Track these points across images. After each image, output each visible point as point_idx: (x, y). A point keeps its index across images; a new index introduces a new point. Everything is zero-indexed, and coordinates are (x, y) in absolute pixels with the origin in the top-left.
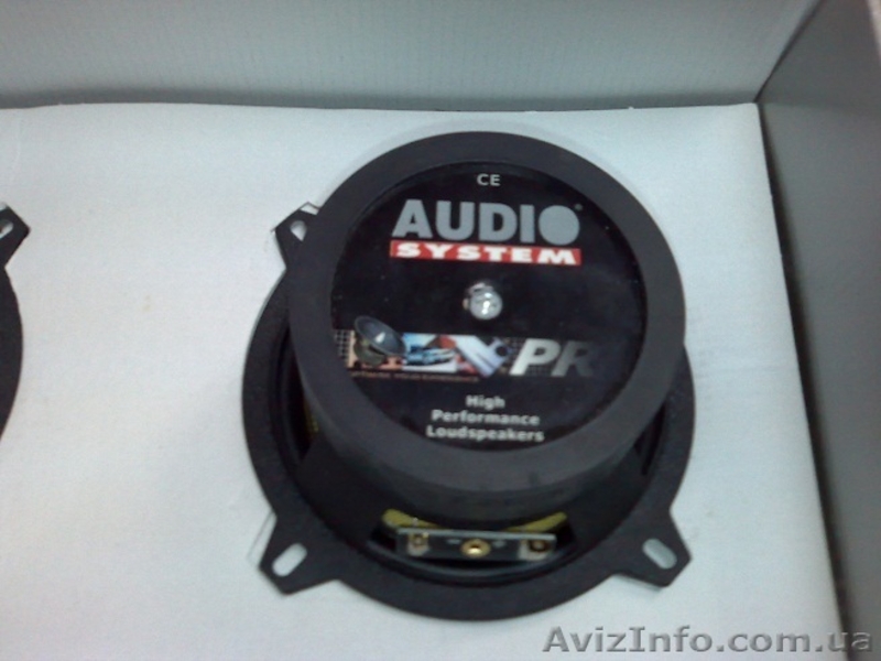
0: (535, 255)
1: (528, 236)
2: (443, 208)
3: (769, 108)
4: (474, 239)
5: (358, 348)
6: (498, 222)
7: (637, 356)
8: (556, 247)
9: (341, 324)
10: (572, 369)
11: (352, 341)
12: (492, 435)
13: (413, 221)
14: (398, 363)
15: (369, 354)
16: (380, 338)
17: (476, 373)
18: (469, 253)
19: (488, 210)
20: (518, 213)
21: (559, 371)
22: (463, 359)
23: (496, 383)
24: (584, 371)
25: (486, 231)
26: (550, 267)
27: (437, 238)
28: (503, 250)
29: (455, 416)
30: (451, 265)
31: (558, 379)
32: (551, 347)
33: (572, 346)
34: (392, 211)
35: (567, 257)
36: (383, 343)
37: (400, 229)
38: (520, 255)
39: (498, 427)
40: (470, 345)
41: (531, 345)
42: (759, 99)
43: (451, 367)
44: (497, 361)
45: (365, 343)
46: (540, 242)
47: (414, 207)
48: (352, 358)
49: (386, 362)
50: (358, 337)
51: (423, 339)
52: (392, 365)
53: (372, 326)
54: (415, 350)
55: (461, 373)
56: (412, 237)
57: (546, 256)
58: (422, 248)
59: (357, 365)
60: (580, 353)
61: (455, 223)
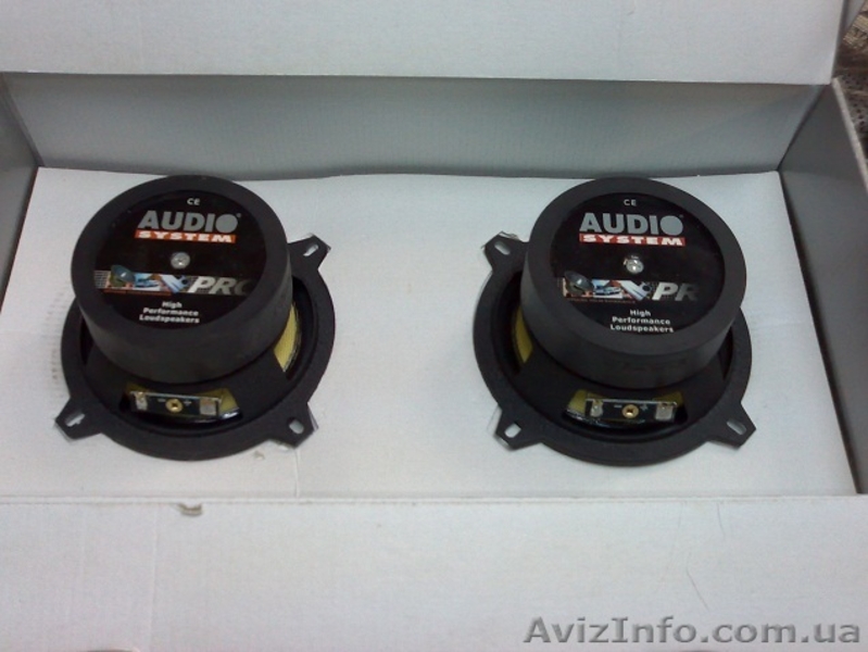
0: (660, 241)
1: (655, 230)
2: (607, 217)
3: (785, 174)
4: (625, 233)
5: (568, 287)
6: (638, 224)
7: (721, 290)
8: (672, 237)
9: (558, 274)
10: (686, 297)
11: (564, 284)
12: (645, 329)
13: (590, 223)
14: (591, 294)
15: (575, 290)
16: (579, 282)
17: (634, 299)
18: (623, 240)
19: (631, 218)
20: (648, 220)
21: (679, 298)
22: (626, 292)
23: (646, 304)
24: (692, 298)
25: (631, 228)
26: (668, 246)
27: (605, 232)
28: (642, 238)
29: (625, 320)
30: (614, 246)
31: (677, 302)
32: (673, 287)
33: (684, 286)
34: (578, 218)
35: (678, 242)
36: (581, 285)
37: (584, 227)
38: (651, 241)
39: (648, 325)
40: (629, 285)
41: (662, 286)
42: (779, 169)
43: (620, 296)
44: (645, 293)
45: (572, 284)
46: (662, 234)
47: (590, 217)
48: (565, 292)
49: (584, 293)
50: (567, 281)
51: (603, 283)
52: (587, 295)
53: (574, 276)
54: (599, 288)
55: (625, 299)
56: (591, 232)
57: (665, 241)
58: (596, 237)
59: (568, 295)
60: (689, 289)
61: (614, 225)
